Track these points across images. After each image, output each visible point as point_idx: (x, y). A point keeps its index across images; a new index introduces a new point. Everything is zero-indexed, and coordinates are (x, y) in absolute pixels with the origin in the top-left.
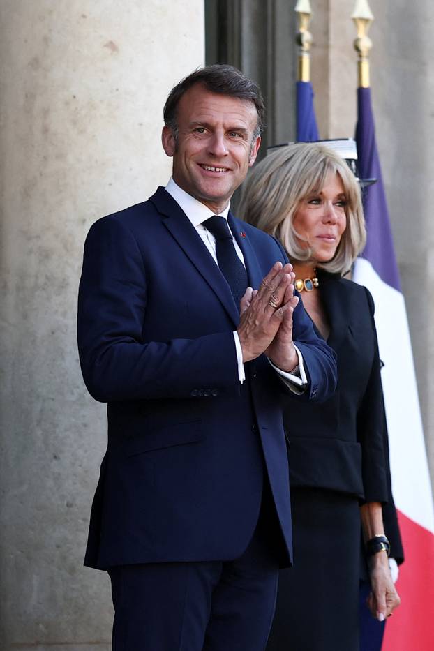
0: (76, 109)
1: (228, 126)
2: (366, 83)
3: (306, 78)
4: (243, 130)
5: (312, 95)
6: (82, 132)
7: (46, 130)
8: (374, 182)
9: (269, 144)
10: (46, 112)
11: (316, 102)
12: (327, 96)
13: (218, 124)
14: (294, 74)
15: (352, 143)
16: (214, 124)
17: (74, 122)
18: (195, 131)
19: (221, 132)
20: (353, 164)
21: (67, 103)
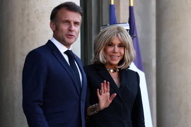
0: (38, 14)
1: (74, 21)
2: (132, 5)
3: (112, 3)
4: (79, 23)
5: (115, 9)
6: (40, 21)
7: (28, 21)
8: (135, 37)
9: (101, 25)
10: (28, 15)
11: (116, 11)
12: (119, 9)
13: (71, 20)
14: (108, 2)
15: (128, 24)
16: (70, 20)
17: (38, 18)
18: (64, 23)
19: (72, 23)
20: (128, 31)
21: (35, 12)
